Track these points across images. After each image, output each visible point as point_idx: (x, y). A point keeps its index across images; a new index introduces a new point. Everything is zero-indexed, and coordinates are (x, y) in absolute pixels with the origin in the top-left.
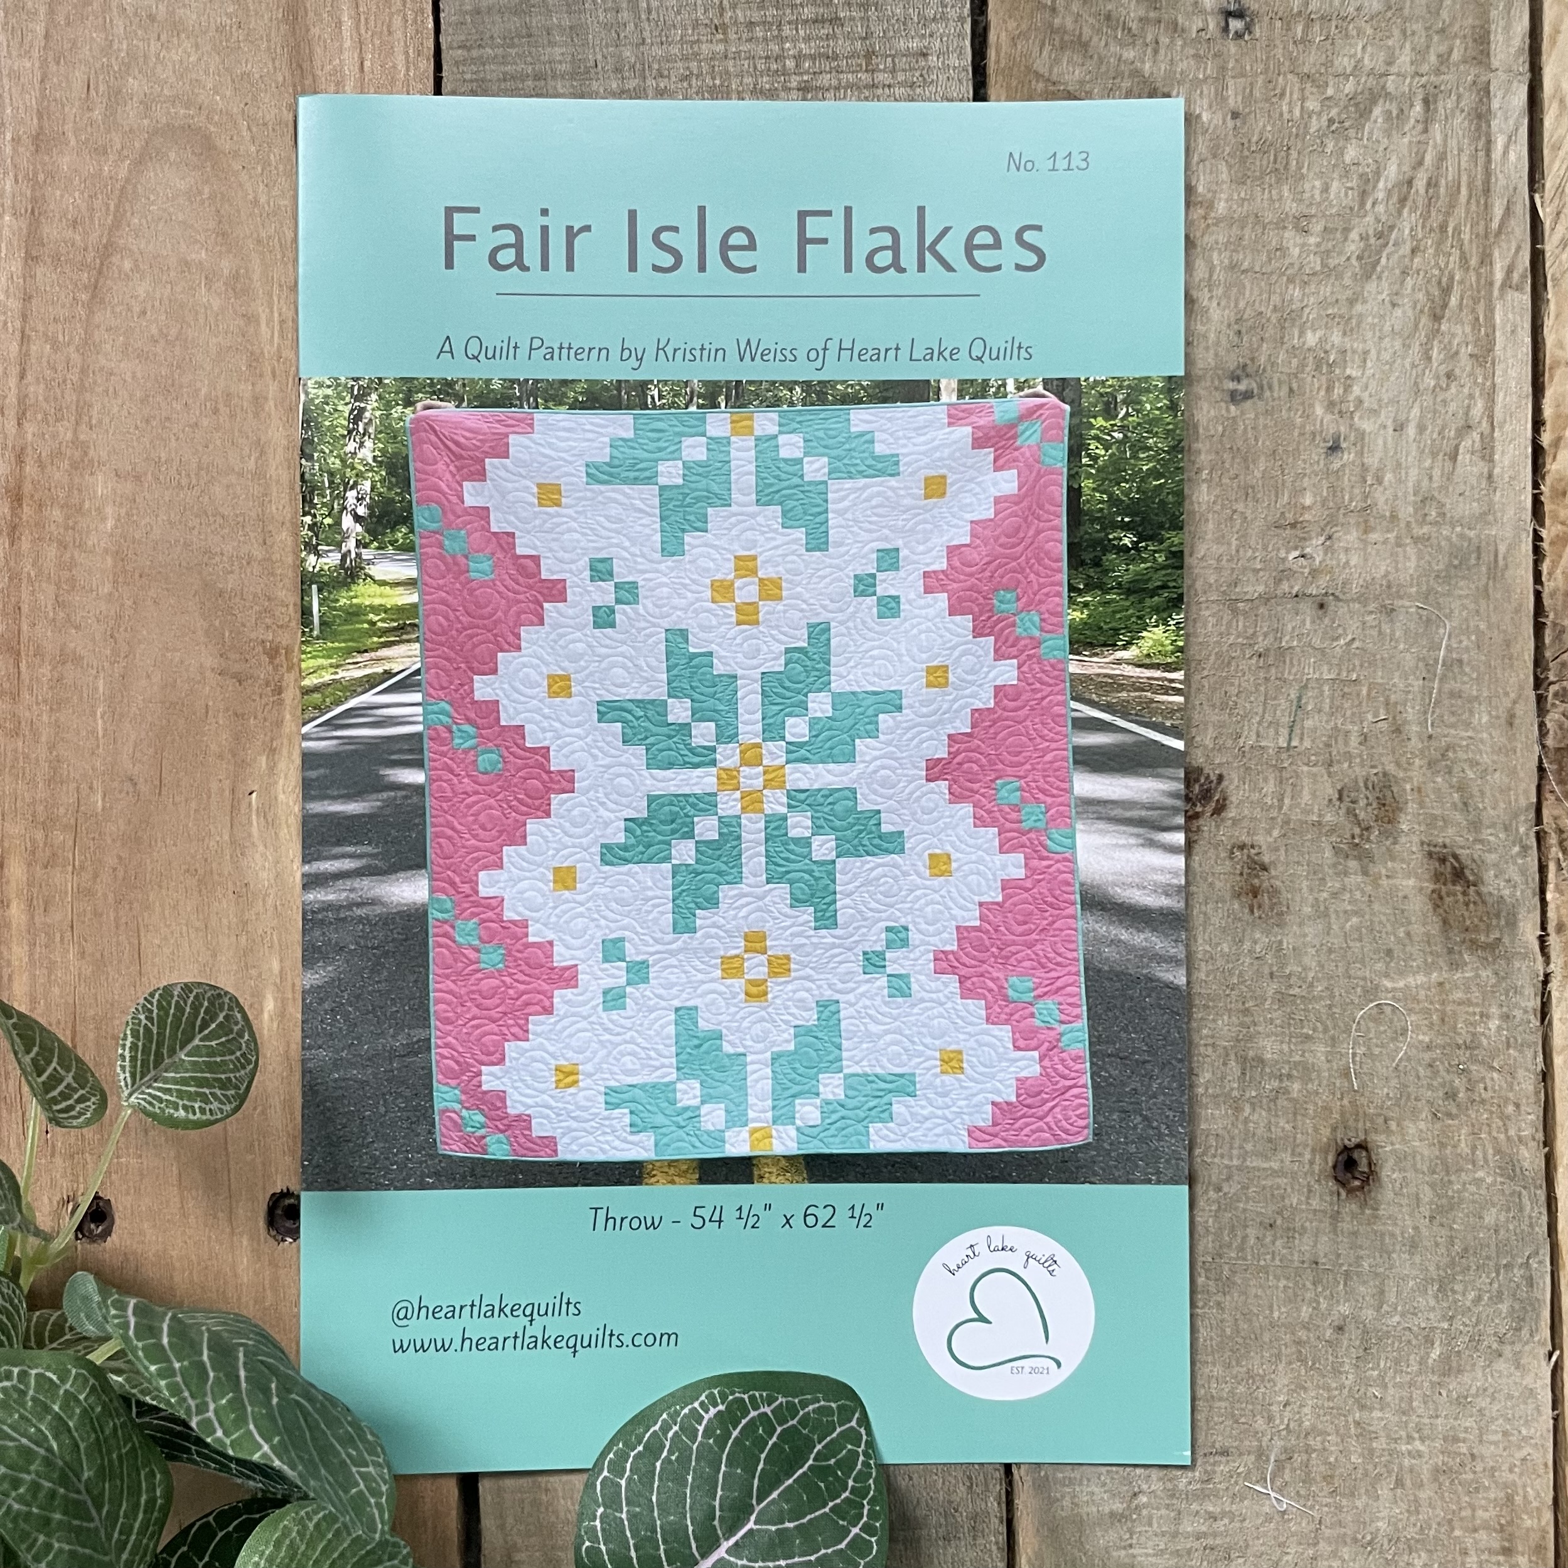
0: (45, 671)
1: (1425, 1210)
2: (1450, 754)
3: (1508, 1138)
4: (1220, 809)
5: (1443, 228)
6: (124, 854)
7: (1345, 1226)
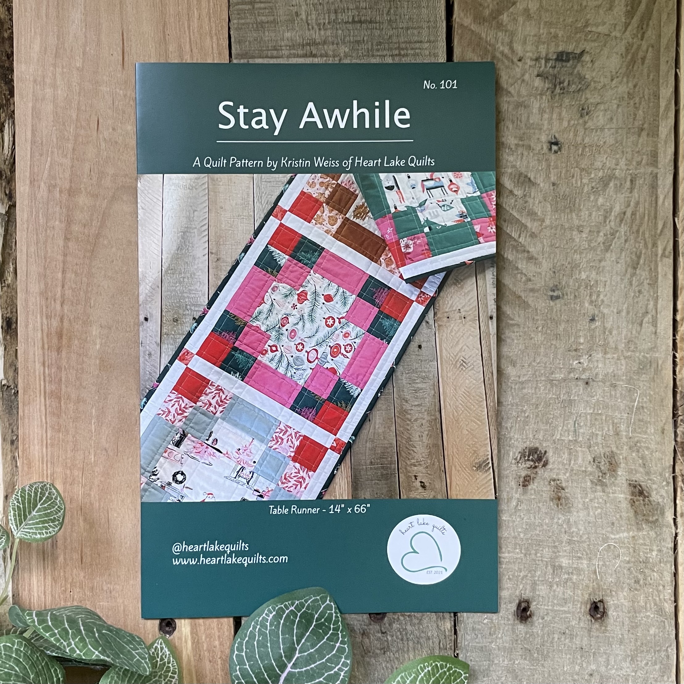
0: (71, 406)
1: (626, 628)
2: (638, 444)
3: (660, 599)
4: (545, 465)
5: (638, 231)
6: (102, 479)
7: (594, 633)
